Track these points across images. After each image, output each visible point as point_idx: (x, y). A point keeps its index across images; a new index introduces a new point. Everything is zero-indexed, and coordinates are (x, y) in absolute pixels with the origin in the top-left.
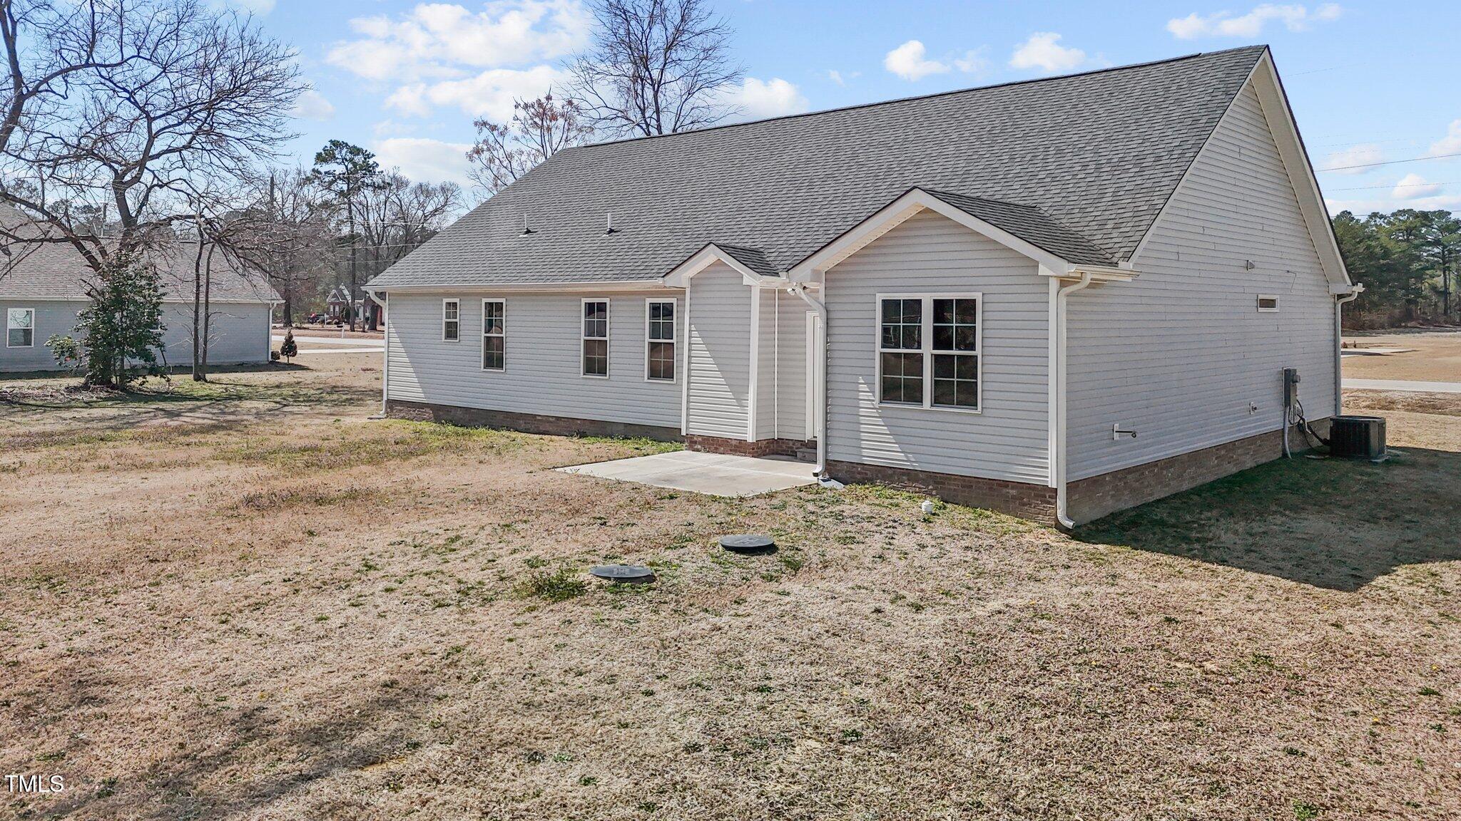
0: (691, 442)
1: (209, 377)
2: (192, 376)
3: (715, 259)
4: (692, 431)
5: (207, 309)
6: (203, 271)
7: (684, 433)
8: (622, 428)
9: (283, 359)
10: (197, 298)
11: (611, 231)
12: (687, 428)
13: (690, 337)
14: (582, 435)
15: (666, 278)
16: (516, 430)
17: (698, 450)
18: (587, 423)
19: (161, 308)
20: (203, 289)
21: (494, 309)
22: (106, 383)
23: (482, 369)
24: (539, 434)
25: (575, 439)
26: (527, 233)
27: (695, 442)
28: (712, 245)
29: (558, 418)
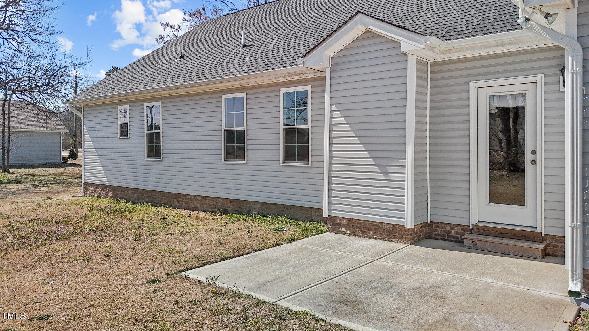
0: (333, 224)
1: (11, 170)
2: (1, 170)
3: (363, 29)
4: (334, 213)
5: (9, 132)
6: (6, 110)
7: (326, 214)
8: (259, 206)
9: (70, 161)
11: (245, 46)
12: (330, 210)
13: (331, 118)
14: (225, 212)
15: (306, 59)
16: (172, 206)
17: (341, 233)
18: (228, 202)
20: (6, 120)
23: (145, 158)
24: (189, 209)
25: (218, 216)
26: (181, 58)
27: (339, 225)
28: (360, 16)
29: (204, 198)
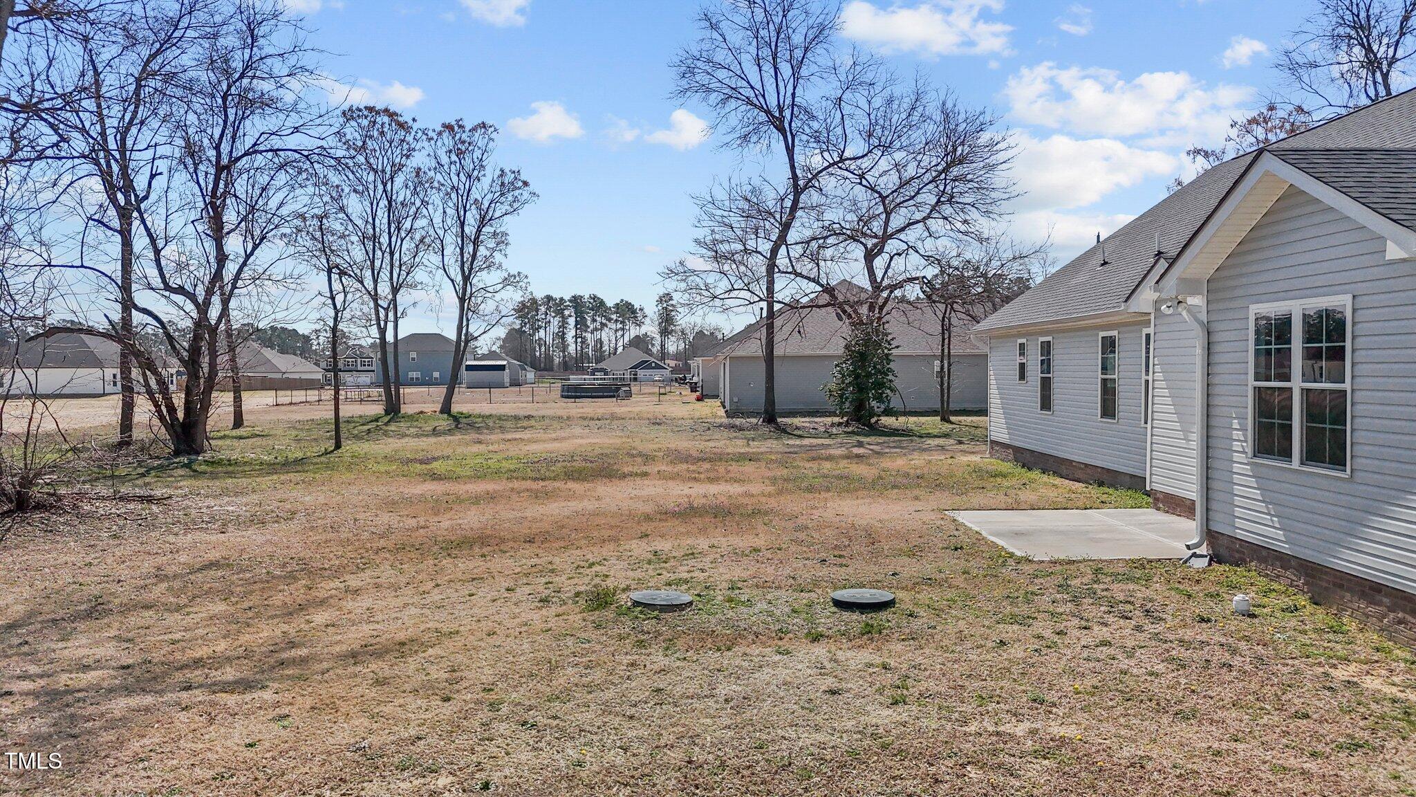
0: (1155, 499)
1: (953, 418)
2: (939, 418)
4: (1156, 487)
5: (949, 359)
7: (1148, 486)
8: (1127, 479)
10: (943, 350)
12: (1150, 481)
18: (1105, 471)
19: (890, 357)
20: (946, 341)
21: (1046, 348)
22: (858, 420)
23: (1039, 411)
26: (1102, 265)
27: (1158, 500)
29: (1086, 465)
